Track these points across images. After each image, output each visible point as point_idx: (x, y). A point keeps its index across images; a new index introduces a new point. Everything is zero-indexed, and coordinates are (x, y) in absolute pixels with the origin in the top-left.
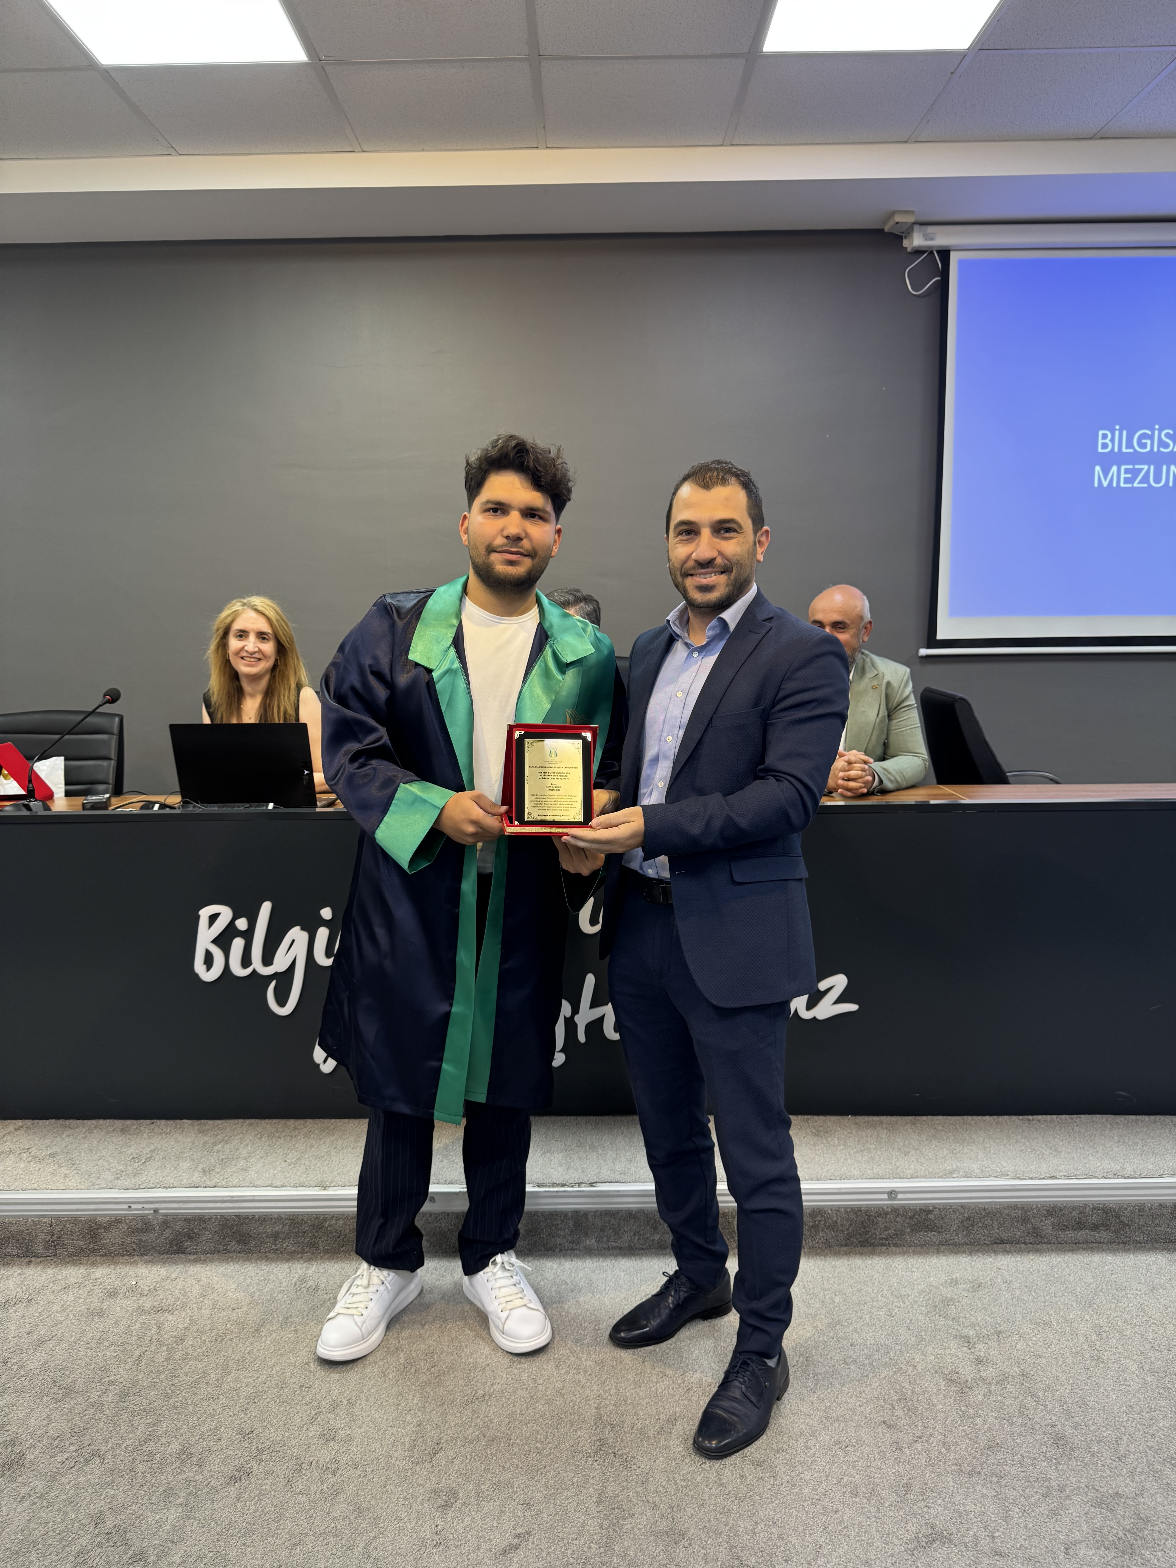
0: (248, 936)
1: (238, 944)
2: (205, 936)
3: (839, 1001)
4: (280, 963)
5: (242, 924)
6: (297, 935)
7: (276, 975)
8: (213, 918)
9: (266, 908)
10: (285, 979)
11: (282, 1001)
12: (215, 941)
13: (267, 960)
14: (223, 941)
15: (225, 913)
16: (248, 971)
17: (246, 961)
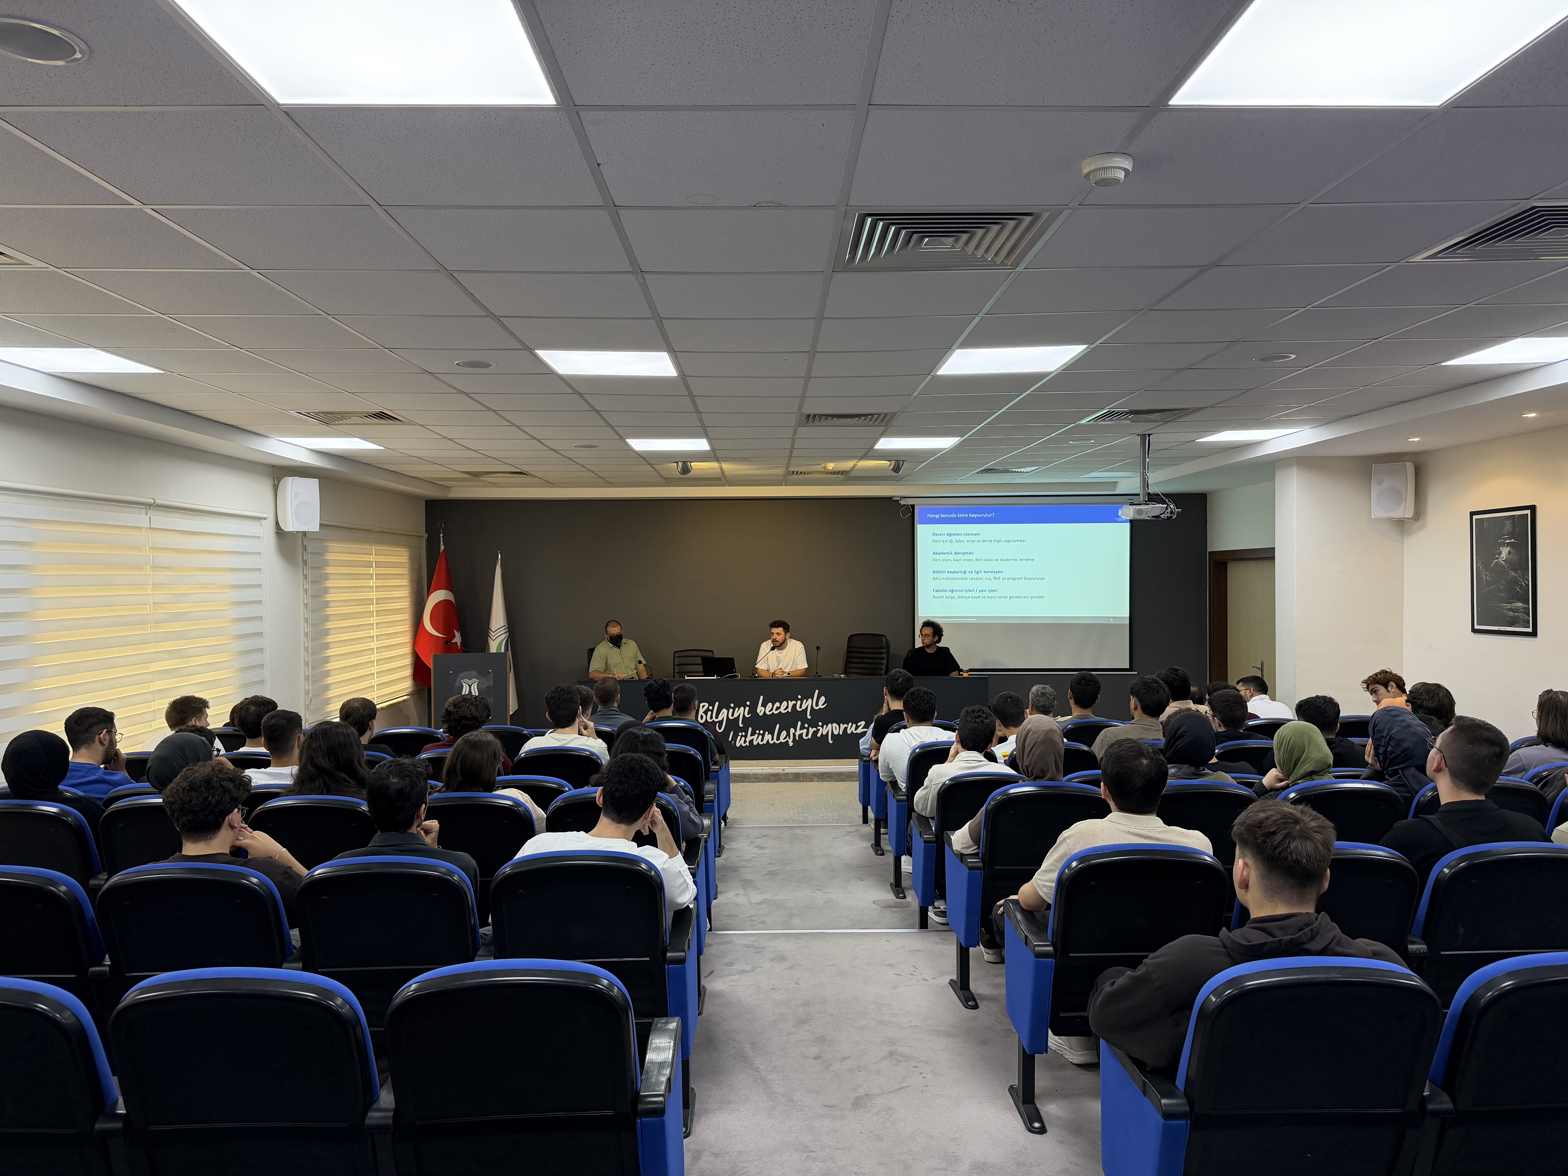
0: (712, 711)
1: (710, 713)
2: (701, 711)
3: (862, 728)
4: (720, 718)
5: (711, 708)
6: (724, 711)
7: (719, 722)
8: (703, 706)
9: (717, 703)
10: (721, 722)
11: (720, 728)
12: (703, 713)
13: (717, 717)
14: (706, 712)
15: (707, 705)
16: (712, 720)
17: (711, 718)
